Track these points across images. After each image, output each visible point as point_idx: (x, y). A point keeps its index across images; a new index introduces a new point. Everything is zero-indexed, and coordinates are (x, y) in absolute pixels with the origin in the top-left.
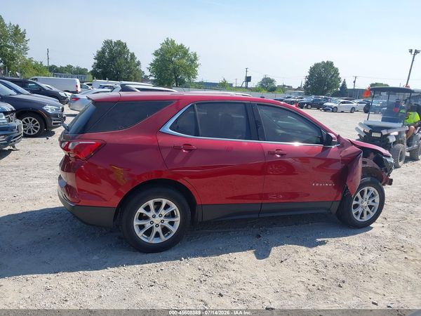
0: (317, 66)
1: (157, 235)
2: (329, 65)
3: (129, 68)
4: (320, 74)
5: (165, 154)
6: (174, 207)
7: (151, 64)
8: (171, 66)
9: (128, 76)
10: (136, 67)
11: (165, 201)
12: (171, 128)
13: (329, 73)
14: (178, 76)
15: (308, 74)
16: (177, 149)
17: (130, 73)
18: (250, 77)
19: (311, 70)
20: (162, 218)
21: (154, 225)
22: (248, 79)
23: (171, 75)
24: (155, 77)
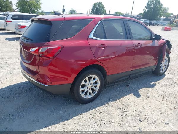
0: (95, 4)
1: (90, 94)
2: (100, 4)
3: (6, 5)
4: (97, 8)
5: (94, 50)
6: (97, 78)
7: (17, 3)
8: (27, 4)
9: (7, 9)
10: (10, 4)
11: (93, 76)
12: (94, 35)
13: (100, 7)
14: (31, 9)
15: (92, 8)
16: (99, 47)
17: (7, 7)
18: (65, 9)
19: (93, 6)
20: (92, 85)
21: (89, 89)
22: (64, 10)
23: (28, 8)
24: (19, 9)
